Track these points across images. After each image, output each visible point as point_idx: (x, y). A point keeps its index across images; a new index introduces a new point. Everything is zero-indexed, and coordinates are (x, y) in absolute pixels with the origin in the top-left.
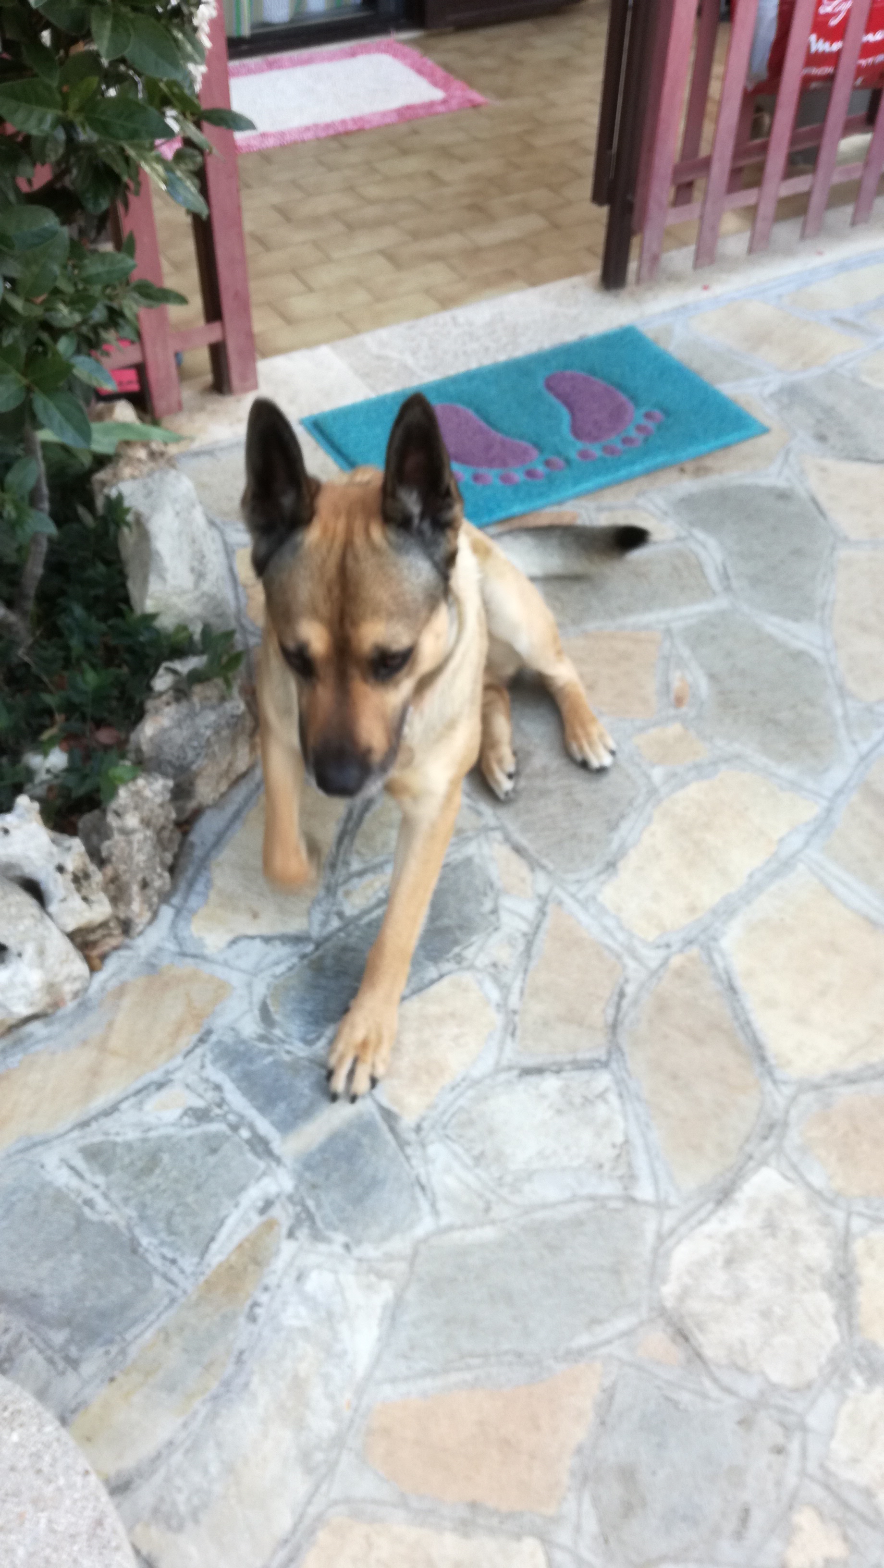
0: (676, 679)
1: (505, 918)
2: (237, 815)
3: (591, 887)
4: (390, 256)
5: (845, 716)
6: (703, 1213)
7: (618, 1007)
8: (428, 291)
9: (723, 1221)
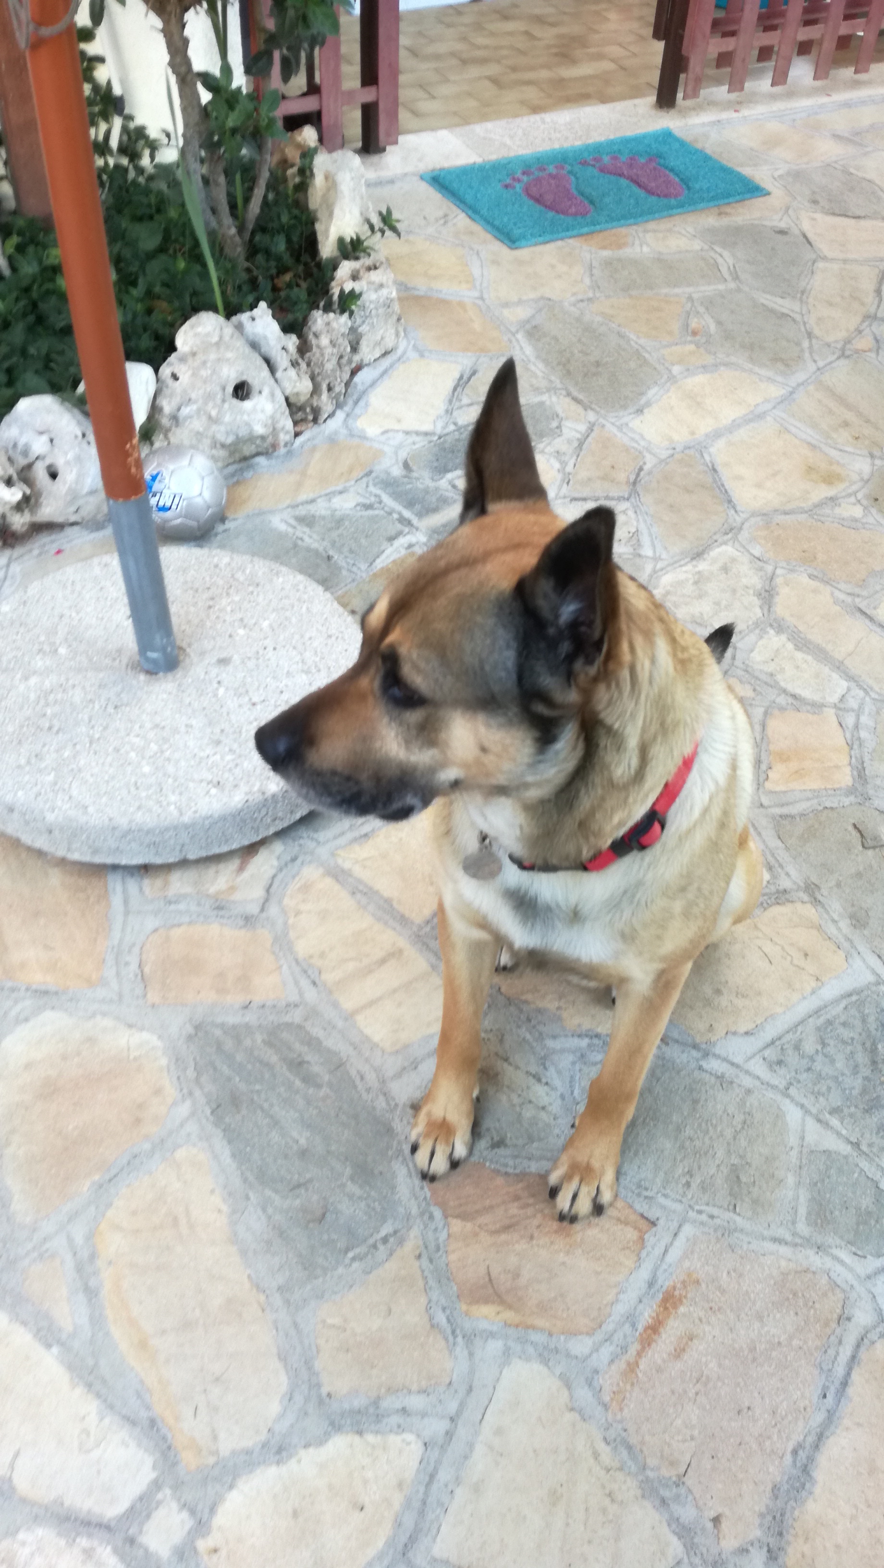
0: (694, 323)
1: (565, 430)
2: (385, 372)
3: (625, 420)
4: (495, 81)
5: (811, 347)
6: (682, 562)
7: (638, 475)
8: (523, 103)
9: (695, 566)
